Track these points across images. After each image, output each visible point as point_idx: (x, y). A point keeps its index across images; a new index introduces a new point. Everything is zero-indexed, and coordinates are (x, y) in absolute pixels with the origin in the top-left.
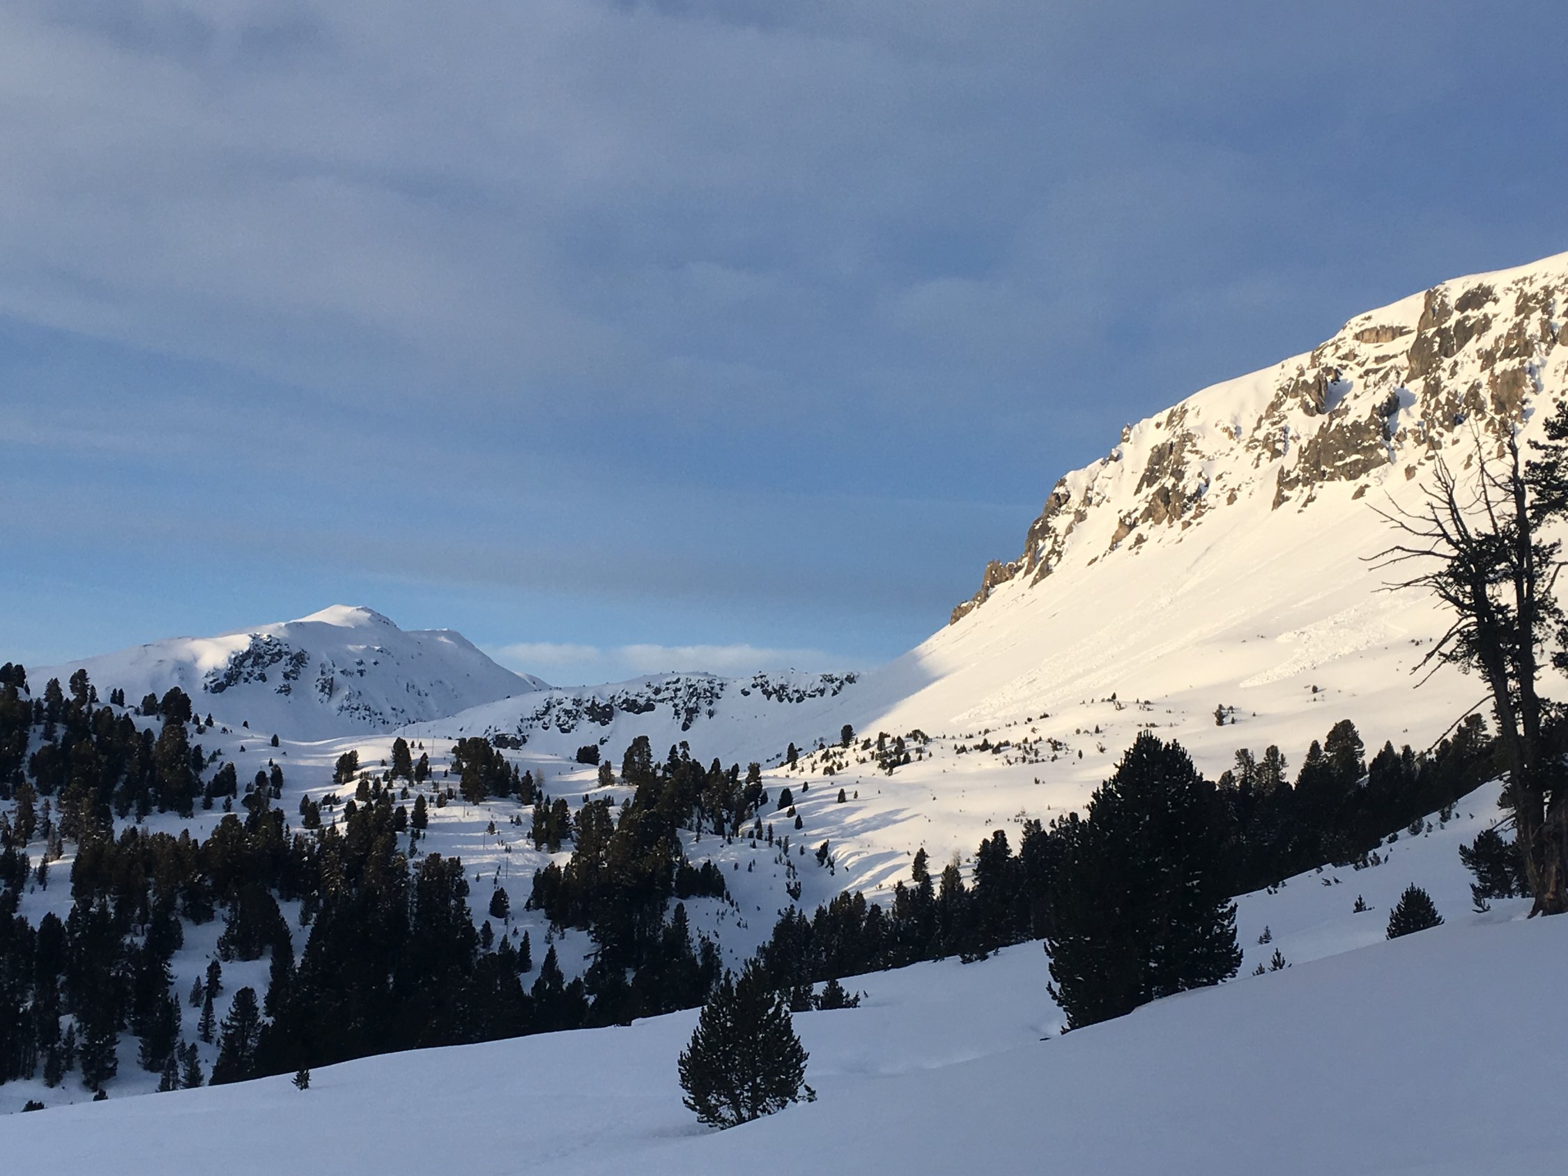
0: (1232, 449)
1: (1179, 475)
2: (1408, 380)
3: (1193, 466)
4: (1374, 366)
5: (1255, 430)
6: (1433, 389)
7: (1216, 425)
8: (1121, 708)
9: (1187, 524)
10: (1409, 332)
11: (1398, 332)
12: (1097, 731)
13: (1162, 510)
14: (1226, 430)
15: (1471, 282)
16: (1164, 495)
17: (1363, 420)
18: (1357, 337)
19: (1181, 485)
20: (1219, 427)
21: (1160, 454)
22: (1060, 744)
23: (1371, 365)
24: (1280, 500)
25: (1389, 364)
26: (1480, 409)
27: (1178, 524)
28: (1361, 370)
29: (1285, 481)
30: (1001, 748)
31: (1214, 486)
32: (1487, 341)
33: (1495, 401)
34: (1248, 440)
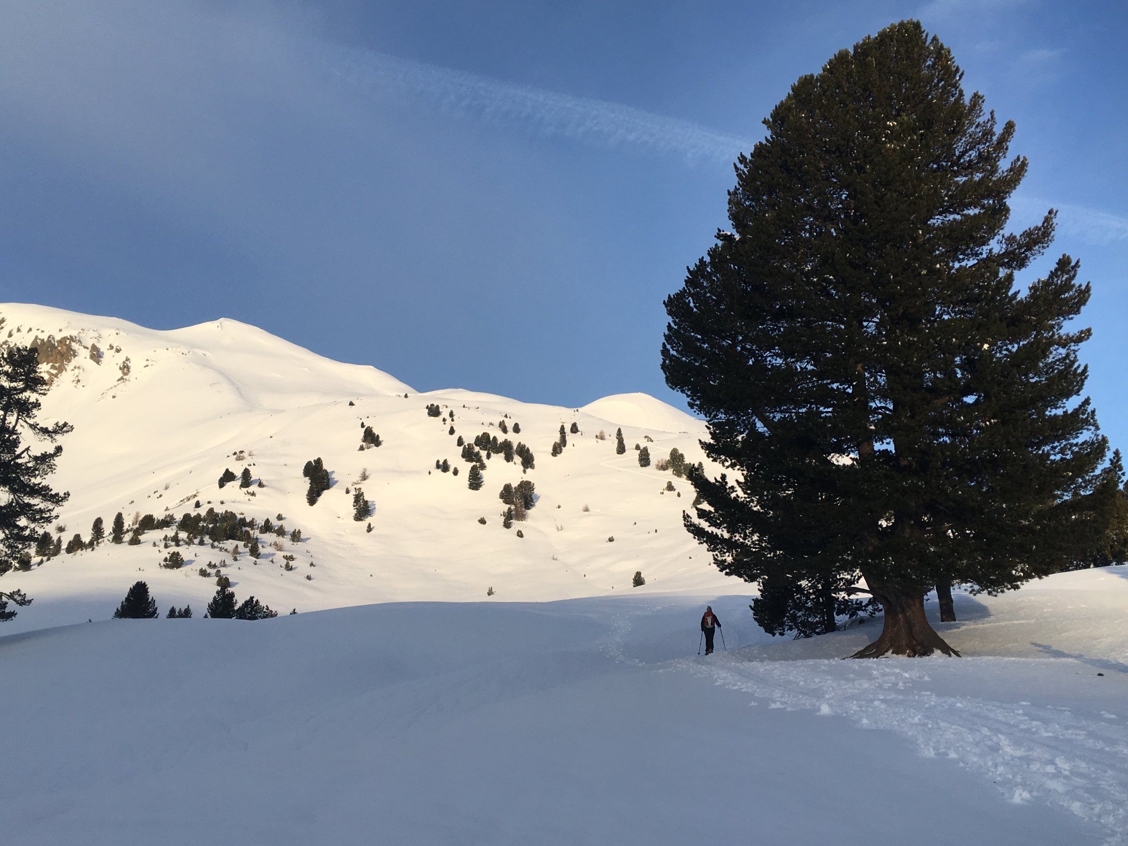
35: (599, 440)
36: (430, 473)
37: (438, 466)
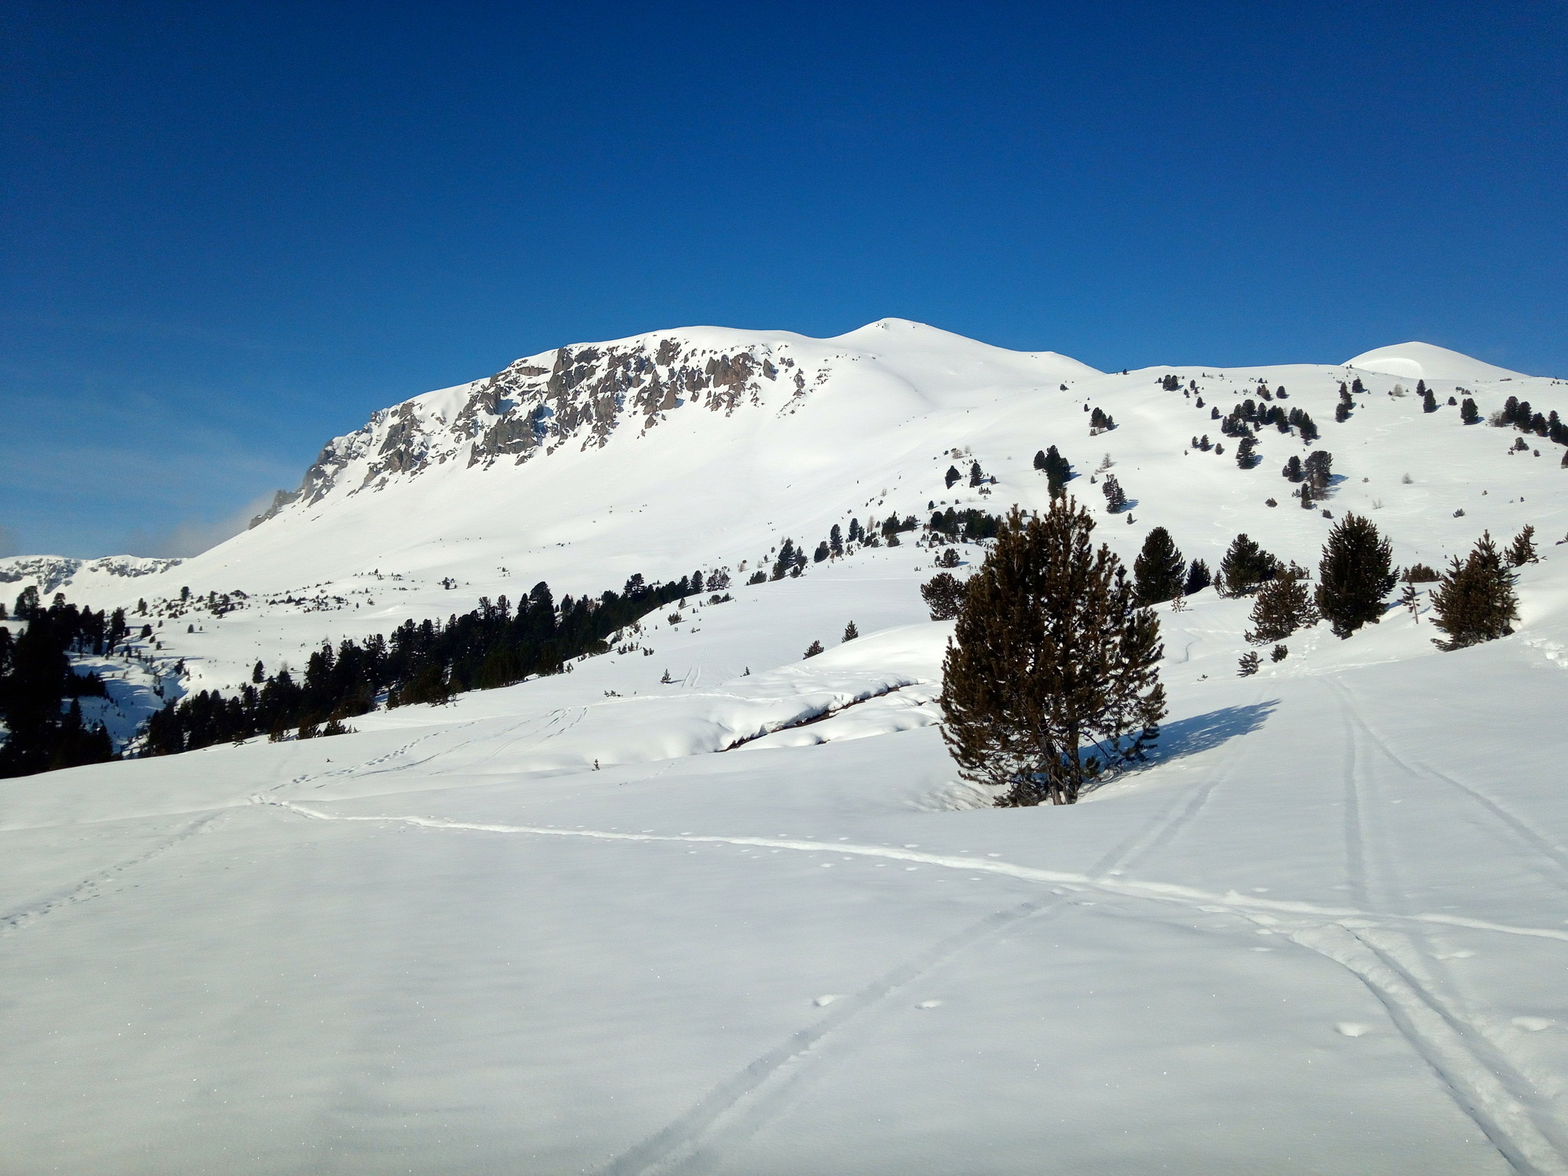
0: (442, 430)
1: (409, 443)
2: (548, 398)
3: (418, 438)
4: (527, 389)
5: (456, 420)
6: (562, 405)
7: (432, 415)
8: (381, 579)
9: (414, 473)
10: (549, 371)
11: (542, 371)
12: (367, 592)
13: (398, 464)
14: (438, 419)
15: (585, 346)
16: (400, 455)
17: (523, 419)
18: (518, 371)
19: (410, 449)
20: (434, 417)
21: (395, 431)
22: (342, 599)
23: (525, 389)
24: (473, 462)
25: (537, 388)
26: (589, 420)
27: (408, 473)
28: (519, 391)
29: (476, 451)
30: (302, 602)
31: (432, 452)
32: (593, 381)
33: (598, 414)
34: (452, 426)
35: (1397, 398)
36: (1186, 453)
37: (1195, 444)
